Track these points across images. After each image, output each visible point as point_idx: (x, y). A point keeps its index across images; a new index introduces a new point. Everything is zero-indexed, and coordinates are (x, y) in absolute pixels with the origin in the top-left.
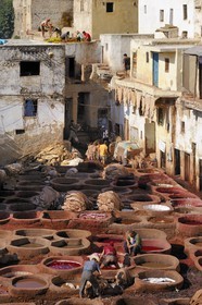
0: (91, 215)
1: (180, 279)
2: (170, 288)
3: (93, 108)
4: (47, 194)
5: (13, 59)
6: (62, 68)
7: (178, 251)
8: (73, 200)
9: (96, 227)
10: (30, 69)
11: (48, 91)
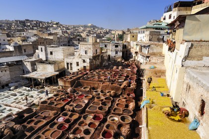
0: (117, 70)
1: (123, 81)
2: (121, 82)
3: (128, 53)
5: (114, 45)
6: (122, 46)
7: (127, 76)
8: (115, 67)
10: (116, 46)
11: (119, 50)
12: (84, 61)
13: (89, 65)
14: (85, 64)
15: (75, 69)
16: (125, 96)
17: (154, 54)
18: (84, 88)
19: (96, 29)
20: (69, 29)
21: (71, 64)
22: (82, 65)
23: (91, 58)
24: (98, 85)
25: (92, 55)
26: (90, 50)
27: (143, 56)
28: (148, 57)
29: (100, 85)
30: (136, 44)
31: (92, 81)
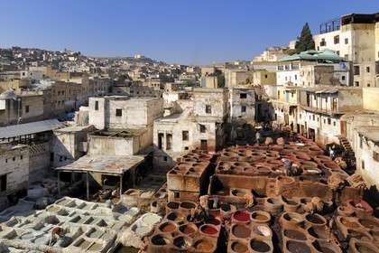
0: (276, 146)
1: (320, 171)
2: (318, 174)
3: (263, 109)
5: (238, 93)
7: (312, 160)
8: (268, 140)
9: (279, 150)
10: (243, 96)
11: (249, 104)
12: (203, 129)
13: (214, 137)
14: (205, 136)
15: (178, 148)
16: (349, 210)
17: (347, 109)
20: (102, 65)
21: (169, 136)
22: (195, 138)
23: (221, 121)
24: (266, 184)
25: (221, 115)
26: (216, 104)
27: (321, 114)
28: (337, 116)
29: (272, 184)
30: (287, 91)
31: (247, 175)
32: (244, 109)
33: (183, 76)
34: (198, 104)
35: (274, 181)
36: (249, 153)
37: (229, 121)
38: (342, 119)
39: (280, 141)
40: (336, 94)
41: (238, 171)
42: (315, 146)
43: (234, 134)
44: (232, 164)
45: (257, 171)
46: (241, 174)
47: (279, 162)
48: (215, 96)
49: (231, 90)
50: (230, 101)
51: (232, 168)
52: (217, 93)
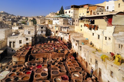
0: (51, 43)
1: (63, 50)
3: (48, 32)
4: (46, 41)
5: (40, 27)
6: (45, 28)
7: (61, 47)
8: (49, 42)
9: (52, 44)
10: (42, 28)
11: (44, 30)
12: (27, 39)
13: (31, 42)
14: (28, 42)
16: (69, 59)
18: (37, 59)
19: (9, 16)
21: (14, 42)
22: (24, 43)
23: (34, 36)
24: (47, 55)
25: (34, 34)
26: (32, 31)
27: (64, 33)
28: (68, 34)
29: (49, 55)
30: (56, 26)
31: (41, 53)
32: (42, 32)
33: (21, 20)
34: (25, 31)
35: (50, 54)
36: (43, 46)
37: (37, 36)
38: (69, 34)
39: (52, 42)
40: (68, 27)
41: (39, 52)
42: (62, 43)
43: (38, 40)
44: (37, 50)
45: (45, 52)
46: (40, 53)
47: (51, 48)
48: (32, 28)
49: (38, 26)
50: (37, 29)
51: (37, 51)
52: (32, 27)
